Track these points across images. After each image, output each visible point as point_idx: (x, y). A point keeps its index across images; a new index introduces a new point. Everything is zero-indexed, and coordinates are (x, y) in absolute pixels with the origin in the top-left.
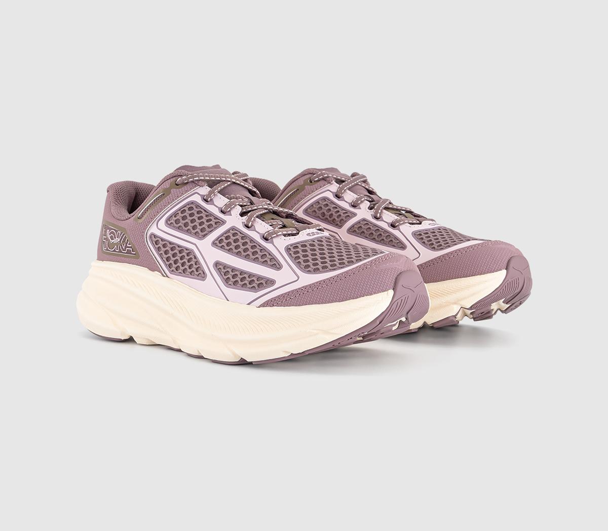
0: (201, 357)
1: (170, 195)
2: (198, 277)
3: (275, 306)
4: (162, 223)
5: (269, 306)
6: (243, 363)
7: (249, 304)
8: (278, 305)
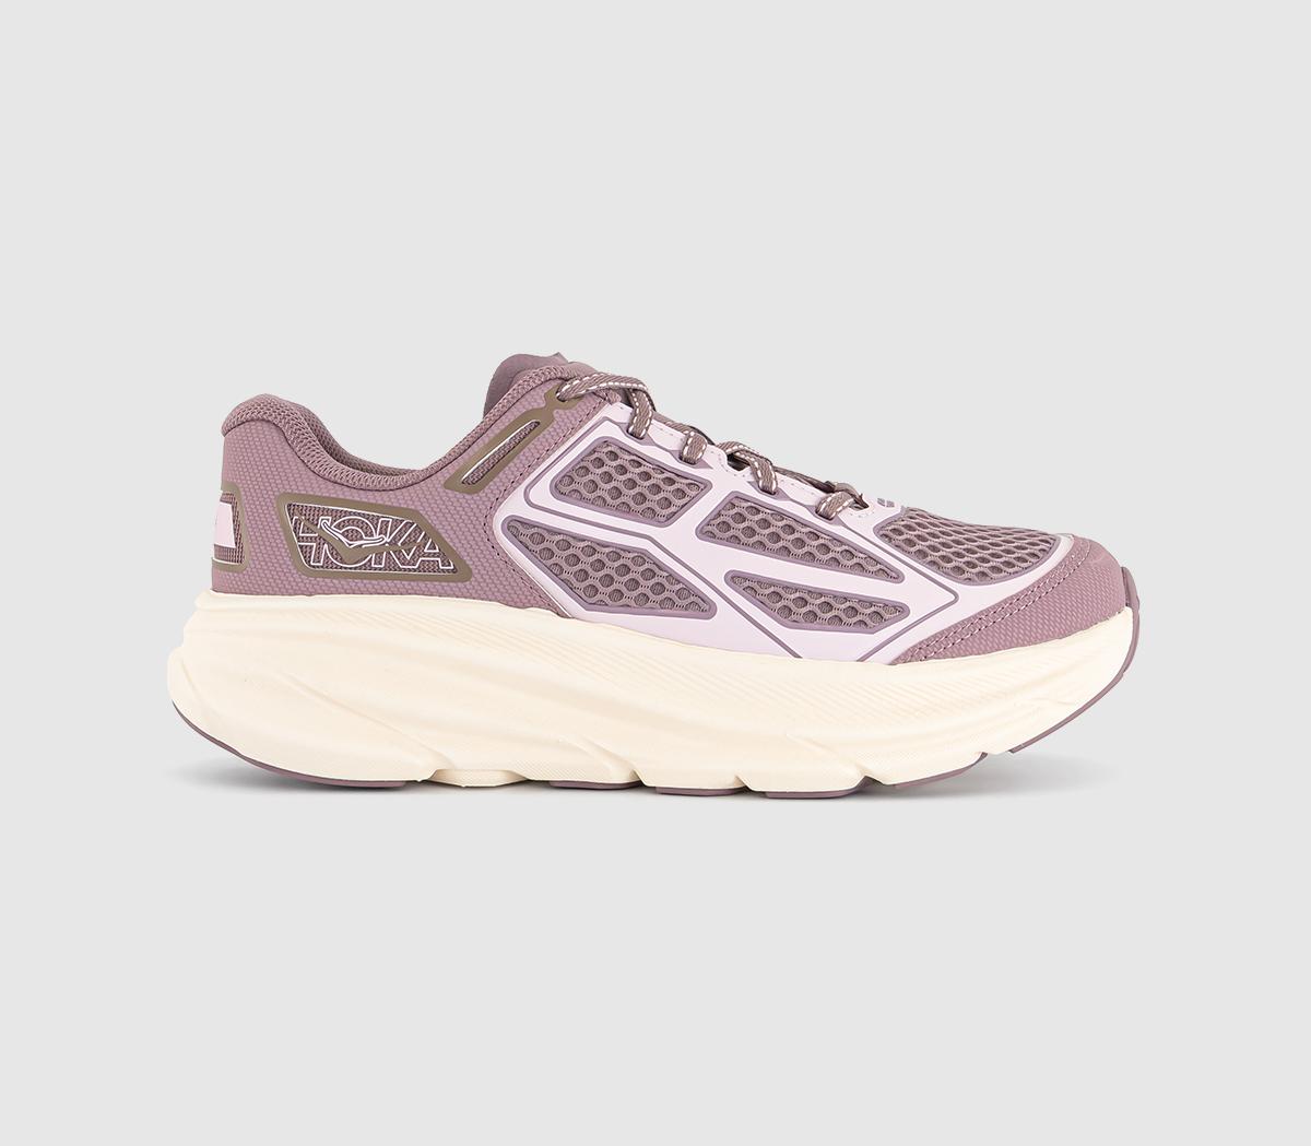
0: (743, 791)
1: (555, 424)
2: (686, 612)
3: (931, 658)
4: (542, 493)
5: (916, 660)
6: (869, 788)
7: (862, 660)
8: (938, 656)
